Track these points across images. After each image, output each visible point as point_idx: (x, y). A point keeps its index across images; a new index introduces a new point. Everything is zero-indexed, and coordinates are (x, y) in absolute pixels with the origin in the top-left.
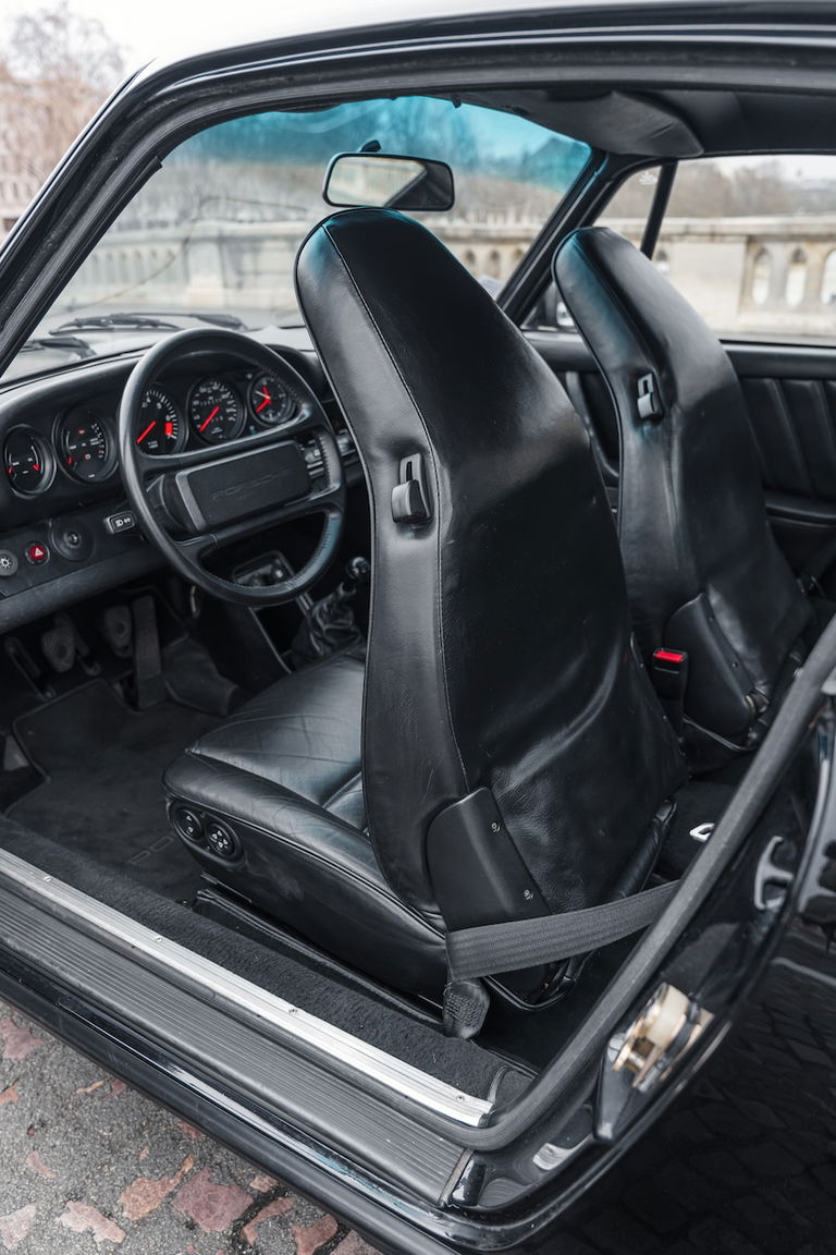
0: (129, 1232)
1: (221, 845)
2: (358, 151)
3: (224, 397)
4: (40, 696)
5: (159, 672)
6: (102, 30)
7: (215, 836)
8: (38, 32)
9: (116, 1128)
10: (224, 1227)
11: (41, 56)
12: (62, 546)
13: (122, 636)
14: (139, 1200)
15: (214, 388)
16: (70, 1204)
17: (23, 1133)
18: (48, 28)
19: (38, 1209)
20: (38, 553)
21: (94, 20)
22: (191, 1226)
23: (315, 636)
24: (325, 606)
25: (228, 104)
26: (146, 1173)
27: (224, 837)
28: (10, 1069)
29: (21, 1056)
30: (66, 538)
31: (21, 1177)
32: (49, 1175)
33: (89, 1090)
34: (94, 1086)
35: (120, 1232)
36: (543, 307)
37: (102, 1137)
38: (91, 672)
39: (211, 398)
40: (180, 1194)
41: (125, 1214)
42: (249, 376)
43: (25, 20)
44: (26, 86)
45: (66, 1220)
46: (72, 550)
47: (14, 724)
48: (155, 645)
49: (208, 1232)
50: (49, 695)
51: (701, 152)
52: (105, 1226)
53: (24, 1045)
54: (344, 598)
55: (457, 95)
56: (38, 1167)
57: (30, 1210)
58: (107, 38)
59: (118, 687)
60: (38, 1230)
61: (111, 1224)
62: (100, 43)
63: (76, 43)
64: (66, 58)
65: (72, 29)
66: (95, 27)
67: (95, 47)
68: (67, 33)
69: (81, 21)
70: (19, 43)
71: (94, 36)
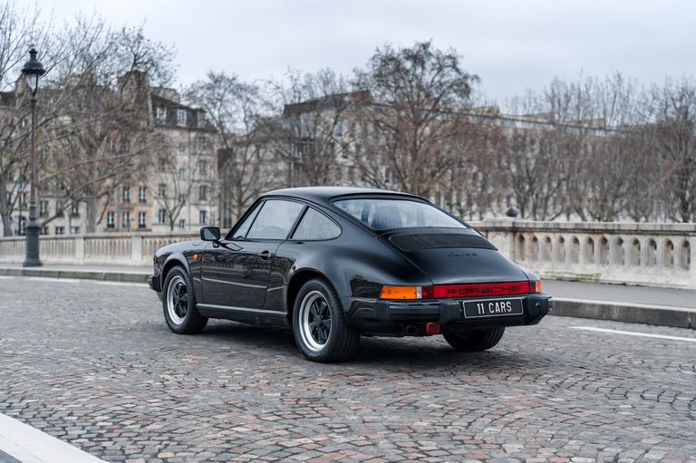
6: (454, 66)
8: (399, 69)
18: (408, 65)
21: (450, 57)
43: (388, 59)
58: (457, 70)
62: (451, 76)
63: (428, 77)
64: (420, 87)
65: (428, 65)
66: (449, 62)
67: (445, 79)
68: (423, 68)
69: (438, 58)
70: (379, 76)
71: (446, 70)
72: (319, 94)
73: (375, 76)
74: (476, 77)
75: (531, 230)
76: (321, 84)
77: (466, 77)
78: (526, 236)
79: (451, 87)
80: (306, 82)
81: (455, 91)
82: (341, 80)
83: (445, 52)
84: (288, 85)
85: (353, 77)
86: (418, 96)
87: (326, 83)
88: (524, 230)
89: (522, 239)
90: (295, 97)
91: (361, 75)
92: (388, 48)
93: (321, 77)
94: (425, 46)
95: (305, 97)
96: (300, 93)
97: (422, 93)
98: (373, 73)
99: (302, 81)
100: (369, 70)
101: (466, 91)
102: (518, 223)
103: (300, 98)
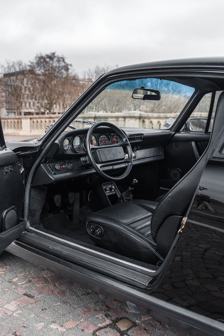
0: (67, 330)
1: (99, 233)
2: (140, 88)
3: (106, 139)
4: (49, 215)
5: (79, 214)
6: (64, 61)
7: (97, 230)
8: (45, 60)
9: (64, 312)
10: (91, 331)
11: (44, 67)
12: (69, 166)
13: (72, 200)
14: (70, 324)
15: (104, 136)
16: (52, 323)
17: (40, 310)
18: (48, 60)
19: (44, 324)
20: (64, 166)
21: (62, 58)
22: (83, 330)
23: (122, 201)
24: (125, 193)
25: (118, 79)
26: (71, 320)
27: (100, 230)
28: (37, 299)
29: (39, 297)
30: (70, 165)
31: (40, 318)
32: (47, 318)
33: (57, 304)
34: (58, 304)
35: (65, 329)
36: (186, 125)
37: (60, 313)
38: (61, 211)
39: (103, 139)
40: (80, 325)
41: (66, 327)
42: (112, 134)
43: (42, 57)
44: (39, 75)
45: (52, 326)
46: (70, 167)
47: (43, 220)
48: (79, 206)
49: (87, 332)
50: (51, 215)
51: (220, 89)
52: (61, 328)
53: (40, 295)
54: (130, 190)
55: (161, 78)
56: (44, 316)
57: (43, 324)
58: (65, 62)
59: (68, 216)
60: (45, 327)
61: (63, 328)
62: (62, 64)
63: (55, 64)
64: (52, 68)
65: (55, 60)
66: (62, 59)
67: (61, 65)
68: (53, 61)
69: (58, 58)
70: (38, 64)
71: (61, 62)
72: (18, 69)
73: (36, 63)
74: (71, 65)
75: (149, 118)
76: (18, 65)
77: (67, 65)
78: (146, 120)
79: (62, 68)
80: (13, 64)
81: (64, 69)
82: (25, 64)
83: (60, 56)
84: (6, 65)
85: (29, 64)
86: (52, 71)
87: (20, 65)
88: (145, 118)
89: (144, 121)
90: (9, 70)
91: (32, 63)
92: (41, 54)
93: (18, 63)
94: (54, 54)
95: (13, 71)
96: (10, 68)
97: (53, 70)
98: (36, 62)
99: (11, 64)
100: (34, 61)
101: (67, 69)
102: (142, 114)
103: (10, 70)
